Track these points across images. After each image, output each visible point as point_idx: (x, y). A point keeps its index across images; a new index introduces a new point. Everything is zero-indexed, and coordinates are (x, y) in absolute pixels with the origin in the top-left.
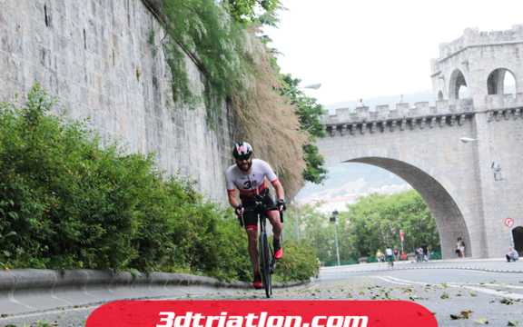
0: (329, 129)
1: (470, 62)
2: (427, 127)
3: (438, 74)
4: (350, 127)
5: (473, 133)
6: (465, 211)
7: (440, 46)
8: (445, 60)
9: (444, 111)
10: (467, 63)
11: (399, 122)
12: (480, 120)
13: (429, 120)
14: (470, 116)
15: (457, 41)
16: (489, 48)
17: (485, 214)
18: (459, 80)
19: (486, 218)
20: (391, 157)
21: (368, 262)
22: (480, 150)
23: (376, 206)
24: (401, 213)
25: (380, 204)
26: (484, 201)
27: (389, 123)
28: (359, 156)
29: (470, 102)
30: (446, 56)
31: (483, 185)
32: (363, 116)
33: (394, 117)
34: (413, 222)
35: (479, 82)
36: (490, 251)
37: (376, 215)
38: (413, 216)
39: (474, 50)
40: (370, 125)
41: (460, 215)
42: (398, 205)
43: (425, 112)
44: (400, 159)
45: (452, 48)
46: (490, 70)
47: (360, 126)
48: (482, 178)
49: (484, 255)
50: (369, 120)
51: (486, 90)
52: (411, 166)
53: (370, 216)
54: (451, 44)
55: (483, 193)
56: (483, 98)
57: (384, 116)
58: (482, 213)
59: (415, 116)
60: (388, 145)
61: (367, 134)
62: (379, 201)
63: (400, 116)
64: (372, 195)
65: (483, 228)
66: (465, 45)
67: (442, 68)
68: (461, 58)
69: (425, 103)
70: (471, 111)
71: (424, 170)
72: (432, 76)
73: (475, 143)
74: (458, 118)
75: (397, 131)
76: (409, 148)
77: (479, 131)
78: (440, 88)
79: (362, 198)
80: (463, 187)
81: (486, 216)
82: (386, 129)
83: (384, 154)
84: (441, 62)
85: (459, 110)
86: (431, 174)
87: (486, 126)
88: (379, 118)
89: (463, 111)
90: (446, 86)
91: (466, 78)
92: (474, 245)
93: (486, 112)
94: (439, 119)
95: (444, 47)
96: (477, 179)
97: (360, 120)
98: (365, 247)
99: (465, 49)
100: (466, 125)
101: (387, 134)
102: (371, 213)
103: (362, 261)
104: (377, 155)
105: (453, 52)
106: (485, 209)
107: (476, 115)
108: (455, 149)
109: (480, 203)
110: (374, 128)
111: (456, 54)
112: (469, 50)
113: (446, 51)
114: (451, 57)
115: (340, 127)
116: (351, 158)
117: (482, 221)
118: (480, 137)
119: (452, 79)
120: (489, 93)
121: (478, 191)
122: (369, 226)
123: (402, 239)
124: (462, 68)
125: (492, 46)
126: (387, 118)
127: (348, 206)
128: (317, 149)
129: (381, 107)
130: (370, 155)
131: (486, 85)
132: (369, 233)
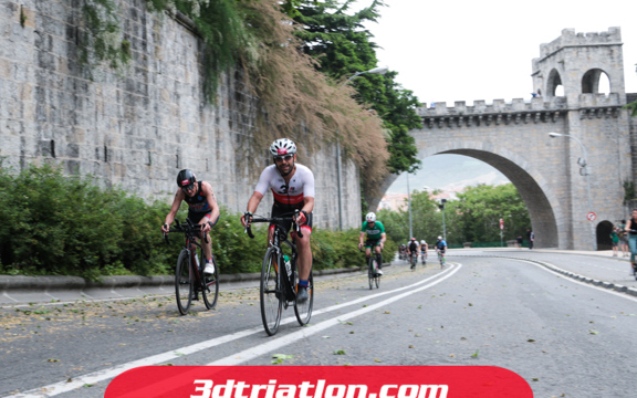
0: (427, 120)
1: (566, 61)
2: (522, 123)
3: (537, 73)
4: (447, 120)
5: (566, 129)
6: (555, 204)
7: (541, 46)
8: (544, 60)
9: (539, 107)
10: (562, 62)
11: (495, 117)
12: (573, 118)
13: (524, 115)
14: (564, 114)
15: (554, 42)
16: (584, 49)
17: (573, 208)
18: (555, 80)
19: (574, 211)
20: (486, 150)
21: (472, 246)
22: (572, 145)
23: (482, 196)
24: (503, 204)
25: (485, 194)
26: (574, 195)
27: (485, 117)
28: (455, 148)
29: (564, 100)
30: (545, 56)
31: (573, 180)
32: (461, 109)
33: (490, 112)
34: (513, 212)
35: (573, 81)
36: (576, 243)
37: (482, 204)
38: (514, 207)
39: (570, 50)
40: (466, 119)
41: (549, 208)
42: (500, 196)
43: (521, 108)
44: (495, 152)
45: (551, 48)
46: (584, 70)
47: (456, 119)
48: (572, 173)
49: (570, 247)
50: (466, 113)
51: (580, 88)
52: (505, 159)
53: (477, 205)
54: (550, 44)
55: (573, 187)
56: (576, 96)
57: (481, 110)
58: (570, 206)
59: (510, 112)
60: (484, 138)
61: (464, 127)
62: (485, 191)
63: (496, 110)
64: (479, 186)
65: (571, 221)
66: (561, 46)
67: (542, 67)
68: (558, 58)
69: (520, 100)
70: (564, 108)
71: (517, 163)
72: (533, 75)
73: (567, 140)
74: (552, 114)
75: (492, 125)
76: (504, 142)
77: (572, 128)
78: (538, 87)
79: (469, 188)
80: (554, 181)
81: (574, 210)
82: (482, 123)
83: (479, 146)
84: (541, 62)
85: (553, 107)
86: (524, 167)
87: (579, 124)
88: (476, 112)
89: (558, 108)
90: (544, 84)
91: (562, 77)
92: (562, 237)
93: (579, 110)
94: (533, 114)
95: (543, 47)
96: (568, 174)
97: (457, 113)
98: (471, 232)
99: (562, 49)
100: (560, 123)
101: (483, 129)
102: (478, 202)
103: (467, 246)
104: (472, 148)
105: (551, 52)
106: (574, 202)
107: (570, 114)
108: (548, 145)
109: (569, 197)
110: (471, 122)
111: (554, 54)
112: (565, 50)
113: (545, 51)
114: (549, 57)
115: (437, 119)
116: (447, 149)
117: (570, 214)
118: (572, 134)
119: (550, 78)
120: (584, 92)
121: (568, 185)
122: (475, 214)
123: (502, 227)
124: (558, 67)
125: (587, 47)
126: (483, 112)
127: (458, 195)
128: (412, 140)
129: (478, 102)
130: (466, 147)
131: (580, 84)
132: (474, 220)
